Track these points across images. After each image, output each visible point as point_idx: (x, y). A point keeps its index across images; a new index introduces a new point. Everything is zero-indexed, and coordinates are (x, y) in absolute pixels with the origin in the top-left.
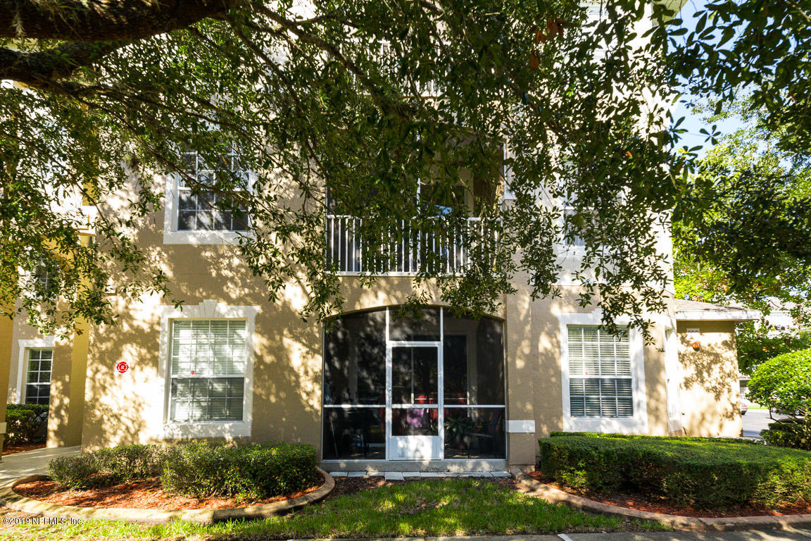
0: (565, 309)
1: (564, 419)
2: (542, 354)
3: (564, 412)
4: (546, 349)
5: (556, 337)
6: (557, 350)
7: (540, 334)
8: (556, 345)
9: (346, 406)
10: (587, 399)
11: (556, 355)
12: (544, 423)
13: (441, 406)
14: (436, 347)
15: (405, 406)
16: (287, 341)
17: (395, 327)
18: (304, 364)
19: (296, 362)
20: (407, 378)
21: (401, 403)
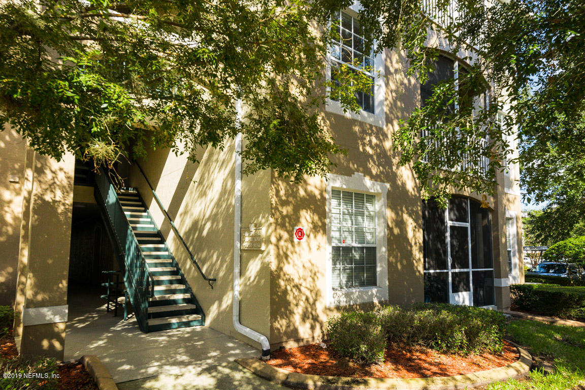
13: (471, 270)
14: (467, 228)
15: (457, 270)
16: (405, 216)
17: (451, 210)
18: (414, 236)
19: (410, 234)
20: (457, 249)
21: (455, 268)
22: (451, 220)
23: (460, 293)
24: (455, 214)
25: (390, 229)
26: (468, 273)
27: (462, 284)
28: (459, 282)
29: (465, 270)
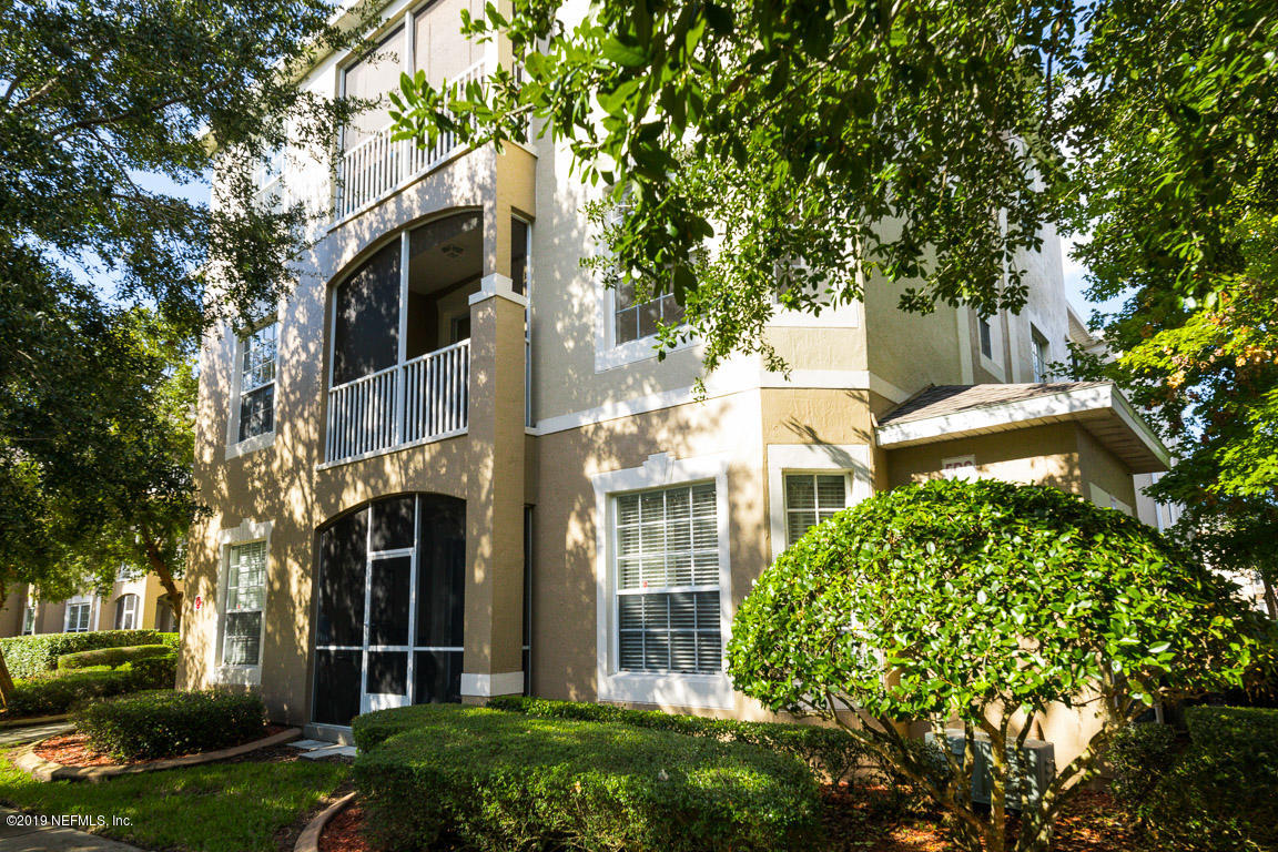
0: (606, 465)
1: (600, 675)
2: (571, 553)
3: (599, 660)
4: (576, 543)
5: (590, 520)
6: (591, 543)
7: (569, 518)
8: (590, 534)
9: (332, 648)
10: (648, 634)
11: (591, 554)
12: (571, 681)
13: (410, 649)
14: (409, 557)
15: (380, 648)
16: (290, 561)
17: (376, 530)
18: (299, 592)
19: (294, 589)
20: (383, 605)
21: (377, 644)
22: (376, 549)
23: (382, 696)
24: (383, 537)
25: (271, 584)
26: (404, 655)
27: (388, 677)
28: (382, 675)
29: (398, 649)
